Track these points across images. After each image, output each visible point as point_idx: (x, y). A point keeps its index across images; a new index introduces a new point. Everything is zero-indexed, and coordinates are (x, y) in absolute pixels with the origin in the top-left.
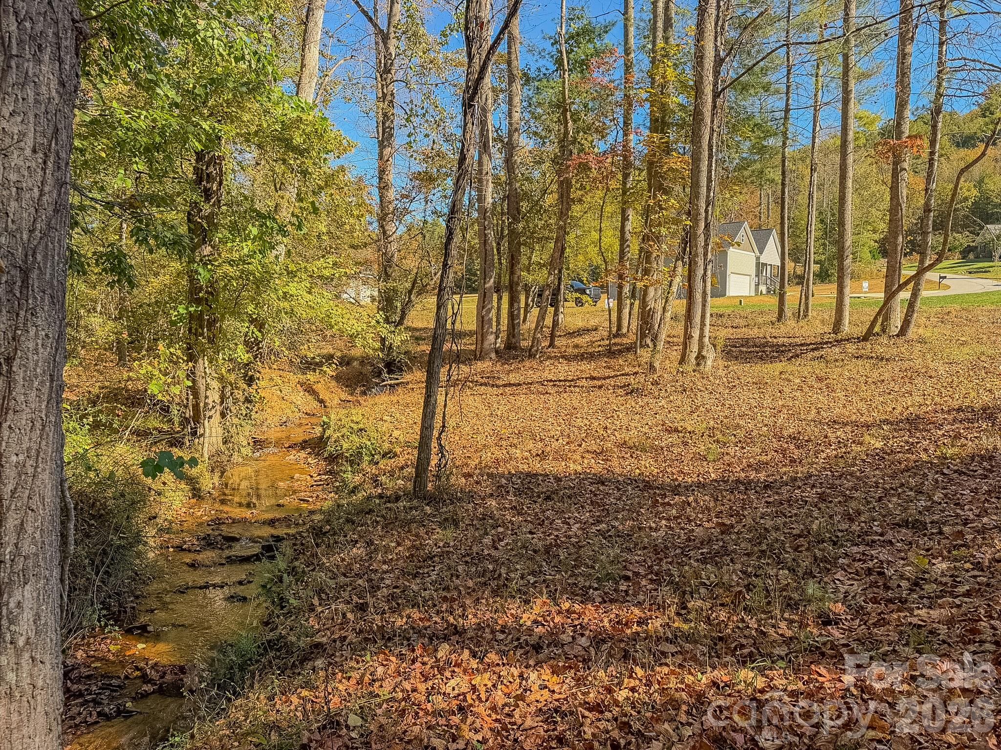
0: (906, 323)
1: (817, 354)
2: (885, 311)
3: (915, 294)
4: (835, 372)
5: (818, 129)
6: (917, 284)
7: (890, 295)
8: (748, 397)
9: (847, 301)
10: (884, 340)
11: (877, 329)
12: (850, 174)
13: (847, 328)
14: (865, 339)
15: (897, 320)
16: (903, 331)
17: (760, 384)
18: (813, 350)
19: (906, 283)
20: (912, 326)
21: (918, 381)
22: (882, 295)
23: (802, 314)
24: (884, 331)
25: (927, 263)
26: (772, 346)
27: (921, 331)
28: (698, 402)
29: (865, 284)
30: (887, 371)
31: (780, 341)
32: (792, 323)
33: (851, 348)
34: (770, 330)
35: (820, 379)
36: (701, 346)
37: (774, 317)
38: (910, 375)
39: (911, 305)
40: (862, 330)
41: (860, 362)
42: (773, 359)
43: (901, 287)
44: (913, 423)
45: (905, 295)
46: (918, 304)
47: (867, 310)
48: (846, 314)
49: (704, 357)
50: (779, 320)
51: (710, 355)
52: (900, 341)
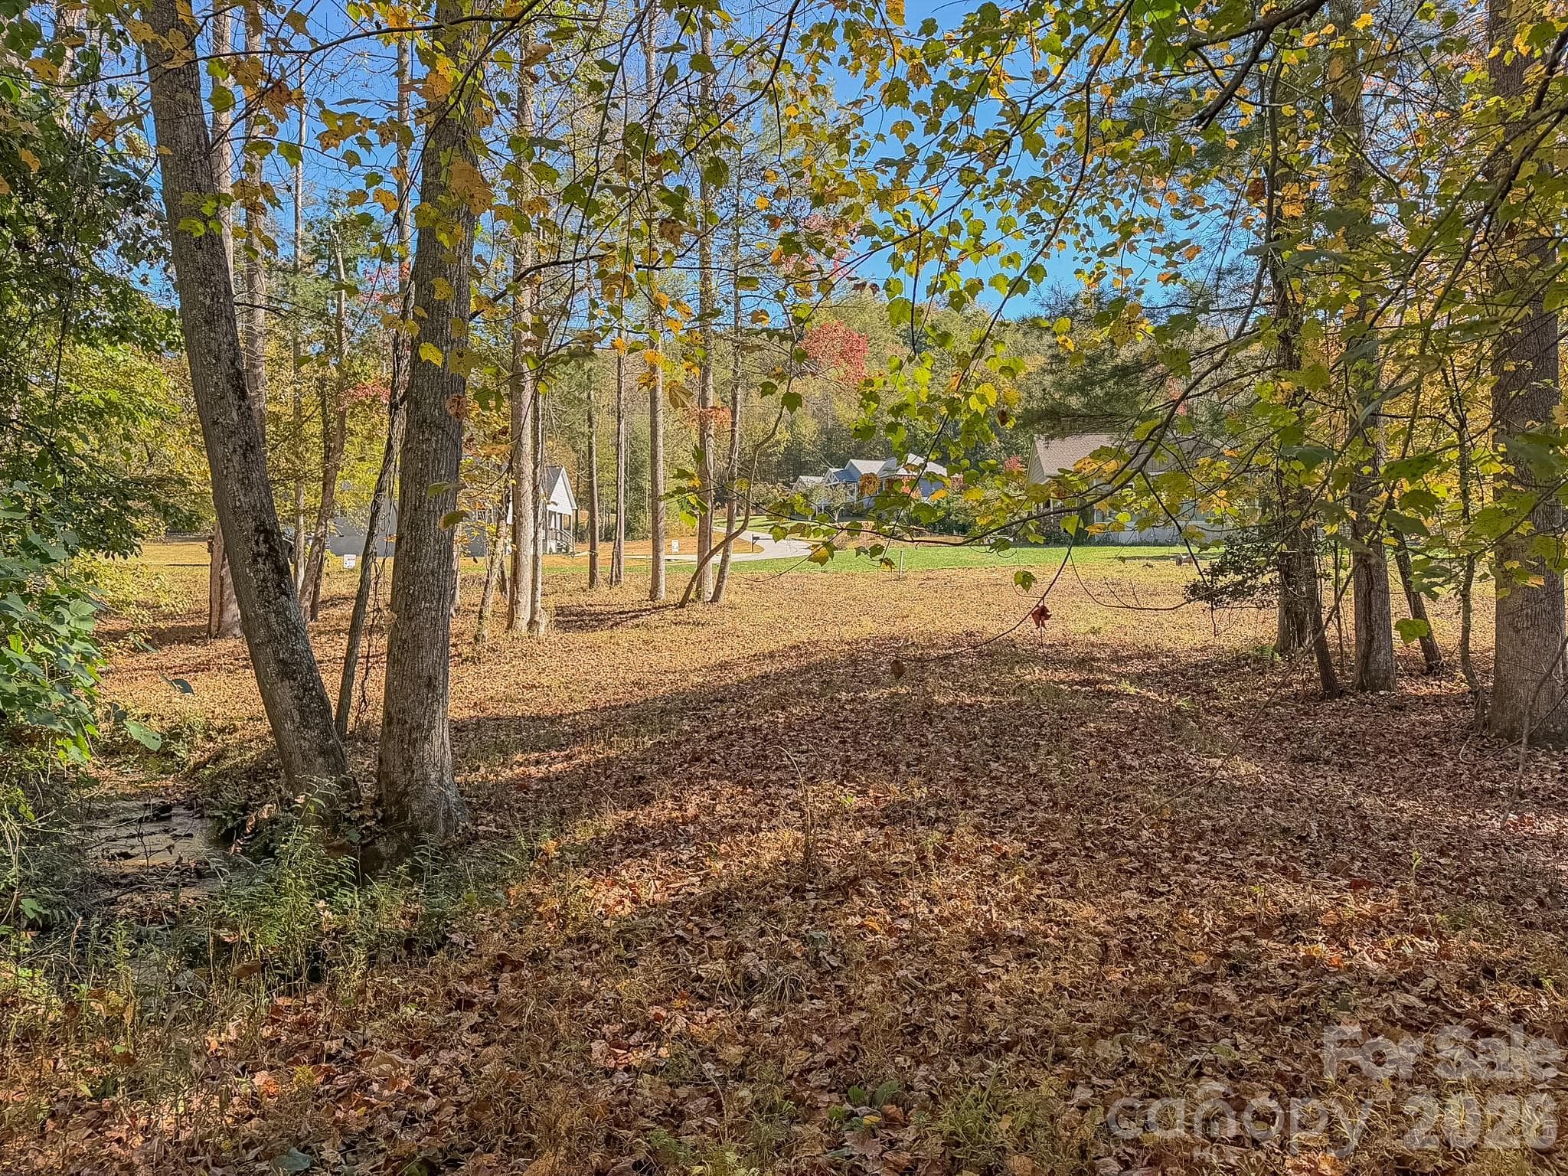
0: (718, 589)
1: (635, 621)
2: (698, 576)
3: (724, 561)
4: (658, 636)
5: (624, 372)
6: (726, 551)
7: (703, 562)
8: (588, 659)
9: (663, 565)
10: (699, 606)
11: (692, 596)
12: (661, 432)
13: (663, 595)
14: (682, 605)
15: (710, 587)
16: (715, 598)
17: (594, 648)
18: (632, 617)
19: (717, 549)
20: (723, 591)
21: (728, 640)
22: (695, 557)
23: (614, 580)
24: (698, 596)
25: (734, 530)
26: (590, 615)
27: (732, 597)
28: (542, 665)
29: (675, 544)
30: (703, 633)
31: (598, 609)
32: (605, 589)
33: (669, 614)
34: (582, 598)
35: (646, 643)
36: (534, 612)
37: (585, 585)
38: (721, 636)
39: (722, 572)
40: (678, 597)
41: (679, 628)
42: (593, 628)
43: (713, 553)
44: (723, 666)
45: (717, 559)
46: (728, 571)
47: (680, 575)
48: (662, 579)
49: (537, 623)
50: (591, 587)
51: (543, 620)
52: (713, 607)
